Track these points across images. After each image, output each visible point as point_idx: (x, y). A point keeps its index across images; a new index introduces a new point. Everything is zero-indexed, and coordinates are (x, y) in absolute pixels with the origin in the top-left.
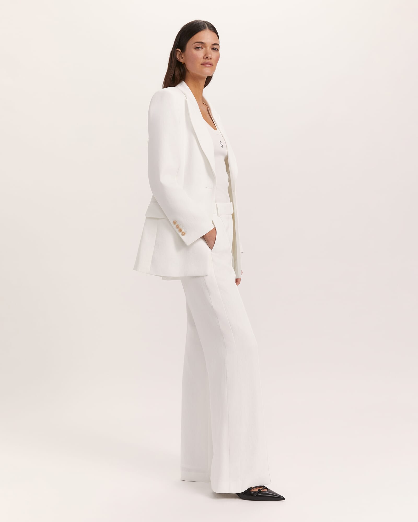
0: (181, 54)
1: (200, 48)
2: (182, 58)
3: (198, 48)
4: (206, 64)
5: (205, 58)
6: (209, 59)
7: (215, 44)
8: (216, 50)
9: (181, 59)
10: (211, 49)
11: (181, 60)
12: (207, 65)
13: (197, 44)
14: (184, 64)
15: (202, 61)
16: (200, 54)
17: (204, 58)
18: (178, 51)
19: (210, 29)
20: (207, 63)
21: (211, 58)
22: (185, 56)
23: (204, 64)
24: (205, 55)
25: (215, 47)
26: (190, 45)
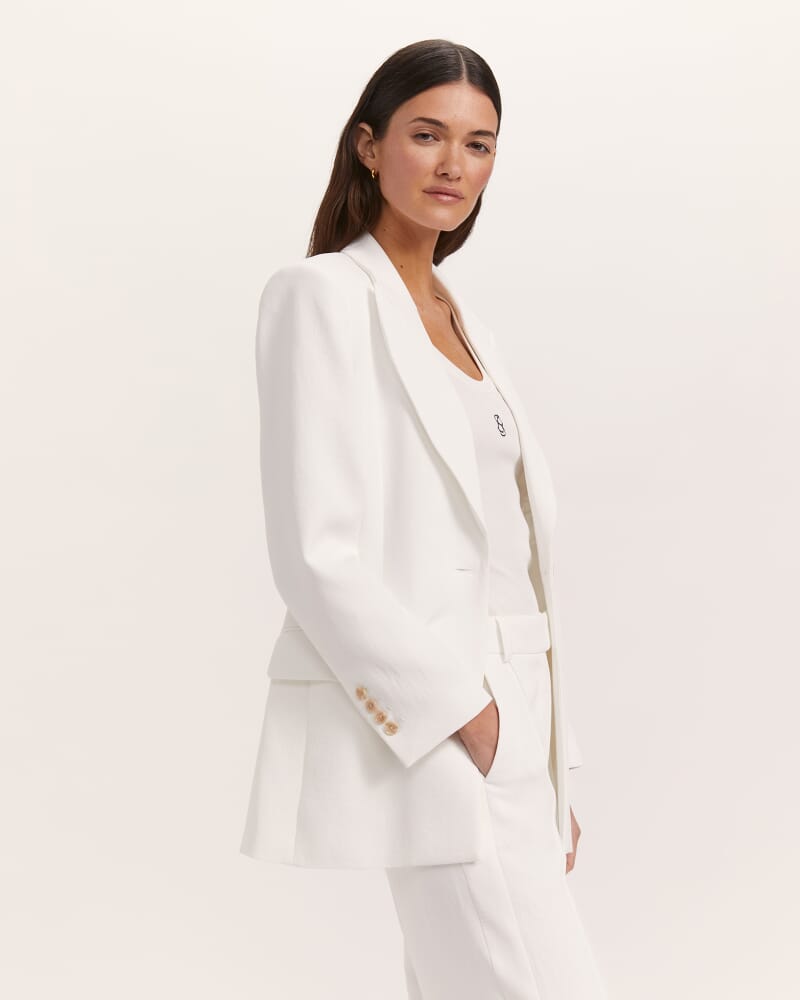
0: (370, 141)
1: (431, 138)
2: (374, 157)
3: (425, 136)
4: (441, 193)
5: (440, 172)
6: (450, 180)
7: (479, 133)
8: (483, 149)
9: (370, 159)
10: (467, 146)
11: (370, 163)
12: (445, 198)
13: (421, 123)
14: (377, 175)
15: (429, 182)
16: (428, 155)
17: (435, 172)
18: (363, 130)
19: (471, 81)
20: (444, 191)
21: (459, 178)
22: (381, 151)
23: (434, 193)
24: (442, 164)
25: (481, 140)
26: (402, 120)
